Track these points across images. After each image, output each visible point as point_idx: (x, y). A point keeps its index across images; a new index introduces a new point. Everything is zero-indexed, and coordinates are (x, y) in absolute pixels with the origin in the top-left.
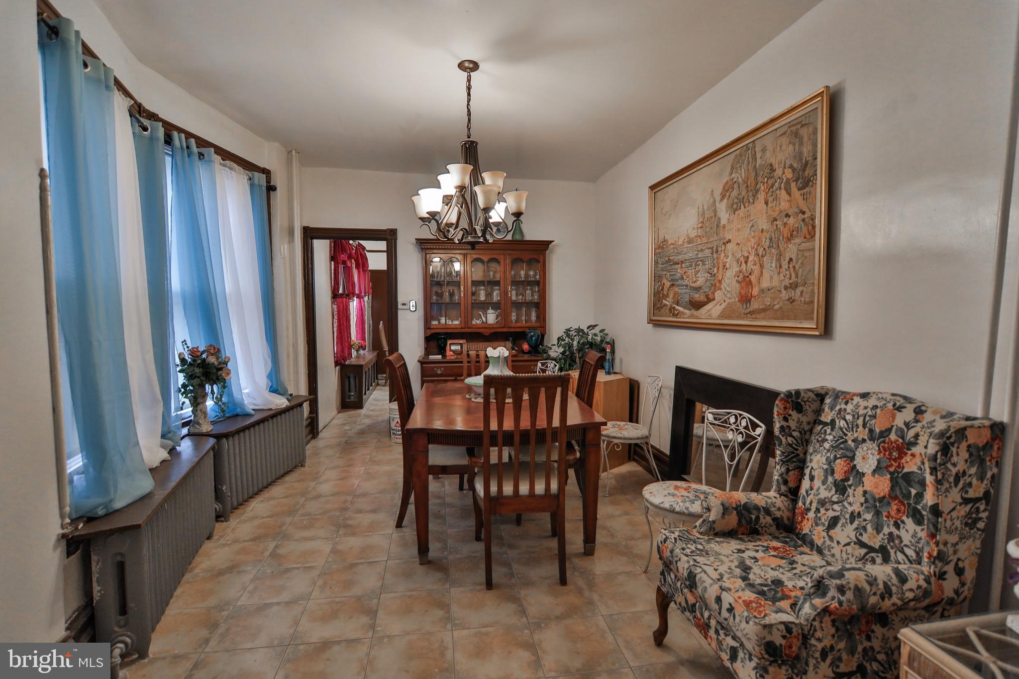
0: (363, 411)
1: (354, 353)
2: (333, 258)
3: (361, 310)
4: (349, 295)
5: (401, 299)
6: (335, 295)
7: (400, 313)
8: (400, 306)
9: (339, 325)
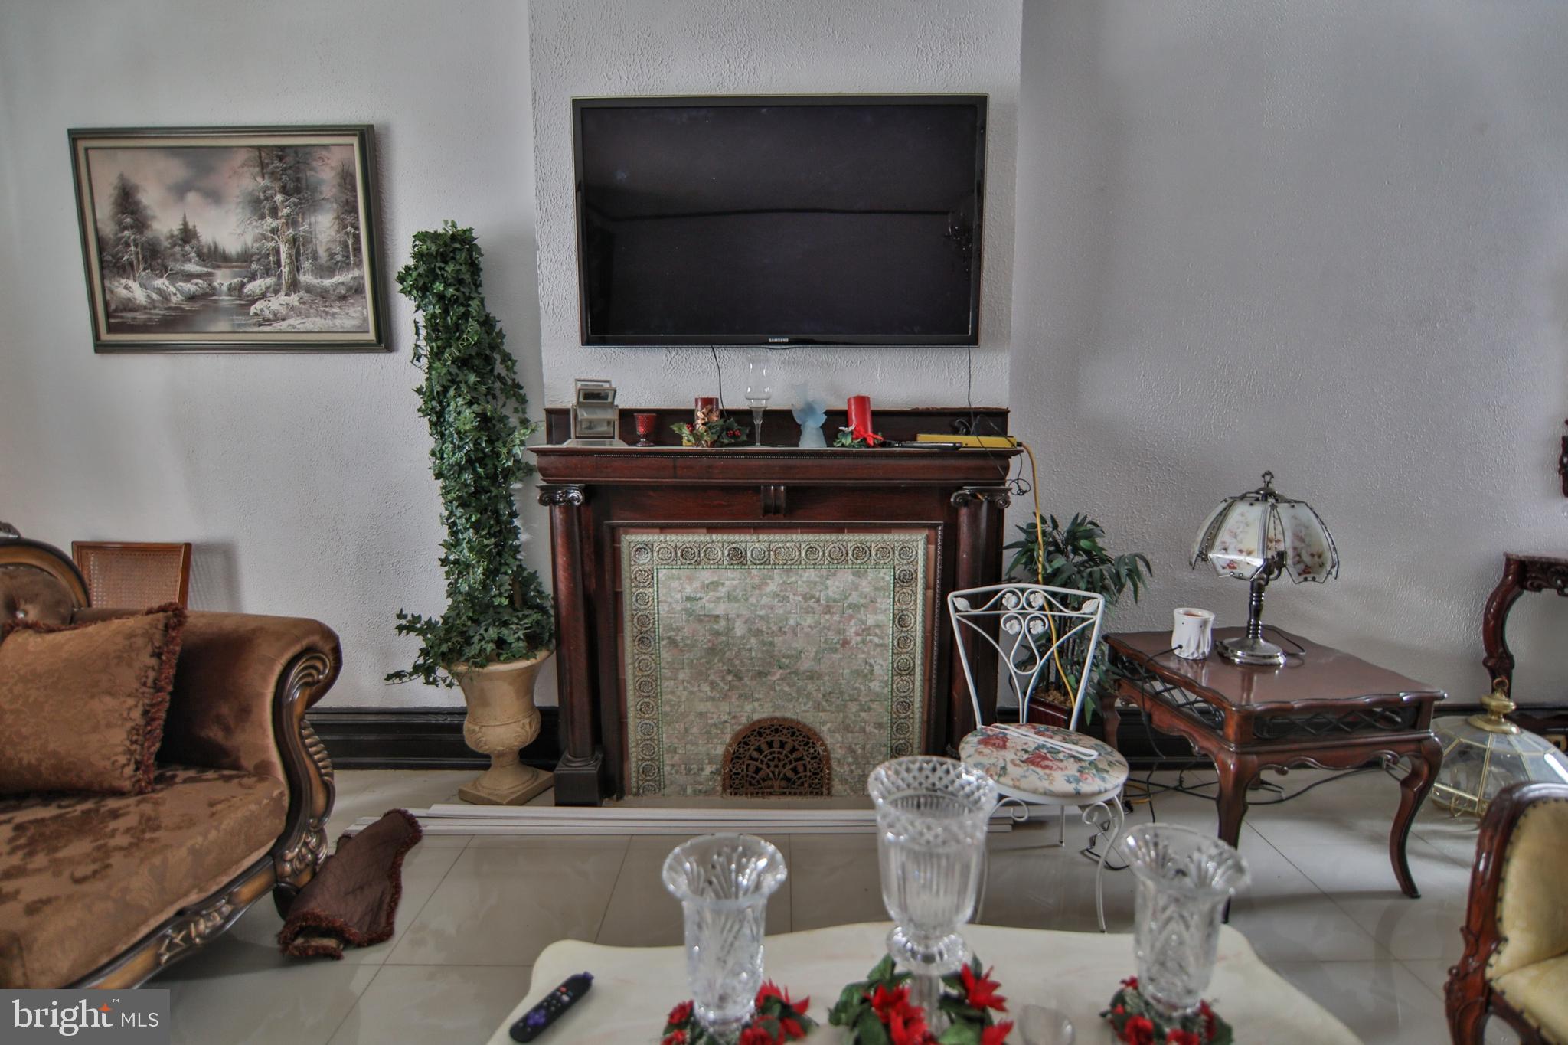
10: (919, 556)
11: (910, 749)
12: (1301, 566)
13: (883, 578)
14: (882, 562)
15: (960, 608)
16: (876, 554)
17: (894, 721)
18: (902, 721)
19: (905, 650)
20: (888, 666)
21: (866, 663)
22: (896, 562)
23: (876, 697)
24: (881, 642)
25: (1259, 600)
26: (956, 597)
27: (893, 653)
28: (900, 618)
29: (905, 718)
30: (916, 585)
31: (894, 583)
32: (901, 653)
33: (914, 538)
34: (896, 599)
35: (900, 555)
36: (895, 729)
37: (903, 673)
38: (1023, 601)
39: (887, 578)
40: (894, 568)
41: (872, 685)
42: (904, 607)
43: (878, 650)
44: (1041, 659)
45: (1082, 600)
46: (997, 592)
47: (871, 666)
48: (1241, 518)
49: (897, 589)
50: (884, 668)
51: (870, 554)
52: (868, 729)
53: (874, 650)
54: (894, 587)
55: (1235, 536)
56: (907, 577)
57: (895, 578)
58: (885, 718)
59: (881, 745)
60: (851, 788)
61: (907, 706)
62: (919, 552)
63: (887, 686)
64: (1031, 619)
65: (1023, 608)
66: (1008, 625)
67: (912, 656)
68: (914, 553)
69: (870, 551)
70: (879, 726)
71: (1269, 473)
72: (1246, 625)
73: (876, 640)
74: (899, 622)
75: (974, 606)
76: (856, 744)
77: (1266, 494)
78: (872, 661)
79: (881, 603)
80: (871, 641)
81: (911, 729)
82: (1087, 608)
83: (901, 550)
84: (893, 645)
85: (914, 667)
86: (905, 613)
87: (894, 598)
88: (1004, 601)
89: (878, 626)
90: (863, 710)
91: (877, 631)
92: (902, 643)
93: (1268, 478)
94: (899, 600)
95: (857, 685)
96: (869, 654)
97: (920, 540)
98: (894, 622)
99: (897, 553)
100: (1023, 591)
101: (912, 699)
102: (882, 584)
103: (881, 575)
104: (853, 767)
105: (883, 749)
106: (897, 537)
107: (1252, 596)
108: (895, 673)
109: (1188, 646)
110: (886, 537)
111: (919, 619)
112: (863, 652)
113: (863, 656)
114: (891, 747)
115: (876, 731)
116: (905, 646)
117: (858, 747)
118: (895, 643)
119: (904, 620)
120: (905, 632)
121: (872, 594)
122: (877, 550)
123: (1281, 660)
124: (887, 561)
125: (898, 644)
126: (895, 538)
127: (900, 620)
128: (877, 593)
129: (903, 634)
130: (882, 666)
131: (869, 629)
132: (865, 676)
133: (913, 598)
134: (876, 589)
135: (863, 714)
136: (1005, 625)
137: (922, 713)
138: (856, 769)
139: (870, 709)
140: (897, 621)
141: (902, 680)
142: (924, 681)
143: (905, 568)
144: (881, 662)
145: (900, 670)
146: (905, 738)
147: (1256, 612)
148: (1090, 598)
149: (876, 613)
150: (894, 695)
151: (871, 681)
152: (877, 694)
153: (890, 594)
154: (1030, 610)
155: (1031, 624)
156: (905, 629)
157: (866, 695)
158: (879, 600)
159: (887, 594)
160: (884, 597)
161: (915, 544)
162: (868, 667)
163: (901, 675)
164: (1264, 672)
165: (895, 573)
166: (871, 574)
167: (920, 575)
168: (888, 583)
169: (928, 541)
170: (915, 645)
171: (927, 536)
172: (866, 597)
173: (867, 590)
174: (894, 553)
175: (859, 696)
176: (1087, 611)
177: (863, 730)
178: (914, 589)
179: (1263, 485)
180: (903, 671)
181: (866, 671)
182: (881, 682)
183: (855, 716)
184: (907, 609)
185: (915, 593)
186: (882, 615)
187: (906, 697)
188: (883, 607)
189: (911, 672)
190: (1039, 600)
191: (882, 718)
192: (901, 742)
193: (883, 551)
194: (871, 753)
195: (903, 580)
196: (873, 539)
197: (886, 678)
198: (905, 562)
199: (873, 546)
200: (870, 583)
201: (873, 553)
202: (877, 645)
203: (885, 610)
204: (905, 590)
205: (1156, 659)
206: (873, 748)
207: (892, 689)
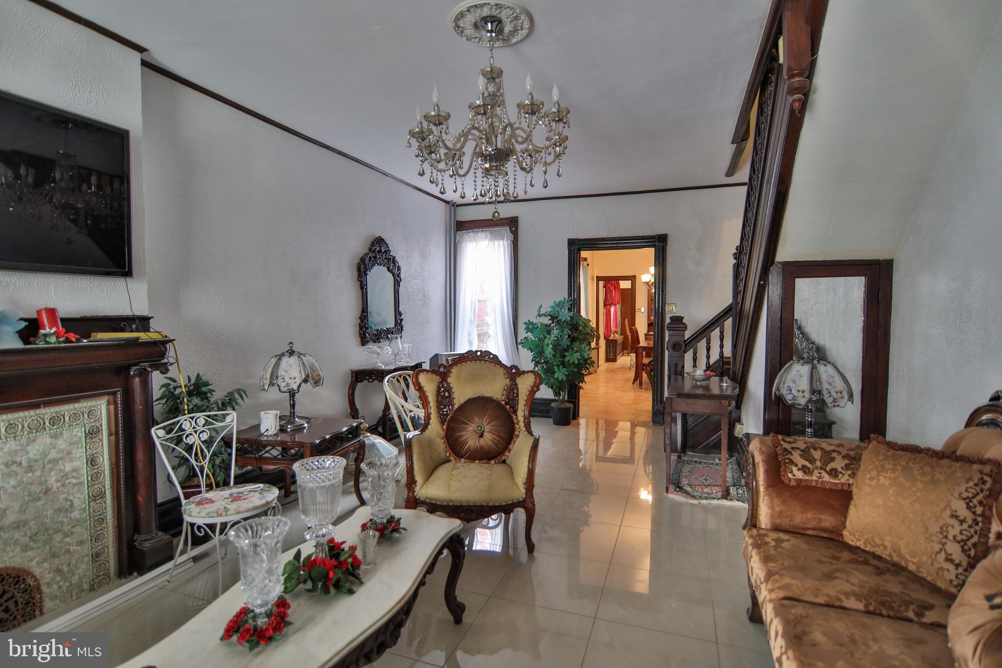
0: (617, 363)
1: (612, 335)
2: (604, 287)
3: (616, 312)
4: (611, 305)
5: (637, 307)
6: (605, 305)
7: (636, 313)
8: (637, 310)
9: (607, 320)
10: (103, 415)
11: (106, 551)
12: (314, 380)
13: (76, 435)
14: (75, 424)
15: (160, 435)
16: (69, 419)
17: (93, 535)
18: (99, 532)
19: (97, 482)
20: (85, 497)
21: (67, 500)
22: (86, 421)
23: (78, 522)
24: (78, 481)
25: (294, 401)
26: (157, 429)
27: (88, 486)
28: (92, 460)
29: (101, 530)
30: (102, 435)
31: (85, 437)
32: (94, 485)
33: (98, 403)
34: (88, 447)
35: (88, 416)
36: (94, 540)
37: (98, 498)
38: (193, 423)
39: (79, 434)
40: (85, 426)
41: (72, 515)
42: (94, 452)
43: (76, 487)
44: (209, 453)
45: (224, 416)
46: (178, 422)
47: (71, 501)
48: (286, 364)
49: (88, 441)
50: (82, 499)
51: (64, 420)
52: (72, 549)
53: (73, 489)
54: (86, 439)
55: (287, 372)
56: (95, 430)
57: (85, 433)
58: (85, 536)
59: (83, 557)
60: (61, 601)
61: (102, 520)
62: (103, 411)
63: (85, 512)
64: (201, 433)
65: (194, 428)
66: (188, 439)
67: (103, 484)
68: (99, 413)
69: (64, 418)
70: (81, 543)
71: (291, 343)
72: (289, 414)
73: (74, 481)
74: (91, 463)
75: (168, 433)
76: (62, 565)
77: (291, 353)
78: (71, 498)
79: (76, 453)
80: (69, 483)
81: (106, 536)
82: (228, 419)
83: (88, 413)
84: (88, 481)
85: (105, 492)
86: (95, 455)
87: (86, 448)
88: (183, 426)
89: (74, 470)
90: (66, 535)
91: (74, 474)
92: (95, 478)
93: (291, 345)
94: (90, 448)
95: (60, 519)
96: (68, 493)
97: (103, 403)
98: (87, 464)
99: (86, 416)
100: (192, 418)
101: (105, 515)
102: (75, 439)
103: (75, 433)
104: (61, 583)
105: (86, 559)
106: (85, 404)
107: (290, 399)
108: (90, 500)
109: (271, 429)
110: (76, 405)
111: (106, 457)
112: (64, 493)
113: (64, 496)
114: (92, 555)
115: (79, 548)
116: (97, 478)
117: (64, 566)
118: (89, 479)
119: (94, 461)
120: (96, 469)
121: (68, 448)
122: (70, 416)
123: (306, 425)
124: (78, 422)
125: (92, 479)
126: (84, 405)
127: (92, 461)
128: (72, 447)
129: (95, 471)
130: (80, 498)
131: (67, 475)
132: (67, 510)
133: (100, 444)
134: (71, 444)
135: (67, 540)
136: (186, 440)
137: (114, 521)
138: (64, 583)
139: (72, 533)
140: (89, 463)
141: (97, 504)
142: (113, 499)
143: (93, 424)
144: (79, 495)
145: (95, 497)
146: (102, 544)
147: (293, 406)
148: (227, 414)
149: (72, 461)
150: (91, 516)
151: (72, 512)
152: (78, 520)
153: (82, 446)
154: (198, 428)
155: (201, 435)
156: (96, 467)
157: (69, 524)
158: (74, 452)
159: (80, 445)
160: (78, 449)
161: (99, 407)
162: (68, 503)
163: (96, 500)
164: (300, 432)
165: (85, 430)
166: (66, 434)
167: (105, 427)
168: (80, 437)
169: (109, 404)
170: (104, 476)
171: (108, 400)
172: (63, 452)
173: (64, 446)
174: (83, 416)
175: (62, 527)
176: (230, 421)
177: (68, 551)
178: (100, 438)
179: (289, 348)
180: (96, 497)
181: (67, 506)
182: (81, 509)
183: (60, 543)
184: (96, 453)
185: (101, 440)
186: (78, 462)
187: (101, 514)
188: (78, 456)
189: (102, 495)
190: (201, 421)
191: (83, 536)
192: (100, 547)
193: (75, 416)
194: (75, 566)
195: (92, 434)
196: (66, 409)
197: (84, 506)
198: (93, 420)
199: (66, 413)
200: (66, 441)
201: (67, 418)
202: (75, 485)
203: (80, 457)
204: (94, 440)
205: (258, 439)
206: (77, 562)
207: (89, 512)
